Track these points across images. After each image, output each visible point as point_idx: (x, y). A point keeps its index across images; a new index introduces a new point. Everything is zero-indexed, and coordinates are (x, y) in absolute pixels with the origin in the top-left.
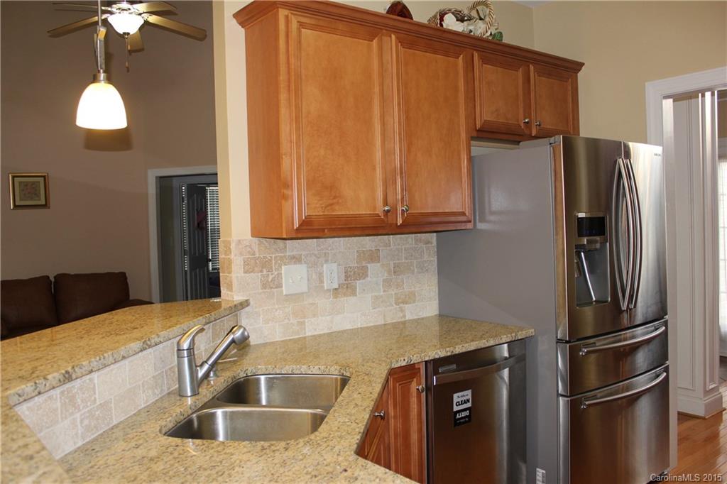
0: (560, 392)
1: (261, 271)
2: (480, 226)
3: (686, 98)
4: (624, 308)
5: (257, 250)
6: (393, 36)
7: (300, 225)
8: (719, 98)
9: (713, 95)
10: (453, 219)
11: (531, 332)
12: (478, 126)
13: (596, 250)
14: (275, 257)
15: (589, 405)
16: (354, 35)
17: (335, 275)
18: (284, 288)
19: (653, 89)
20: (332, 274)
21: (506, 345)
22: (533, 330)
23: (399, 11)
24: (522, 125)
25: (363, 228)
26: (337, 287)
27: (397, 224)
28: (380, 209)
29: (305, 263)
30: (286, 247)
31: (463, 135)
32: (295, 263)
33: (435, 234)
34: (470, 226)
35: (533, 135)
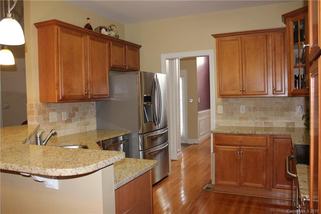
0: (140, 150)
1: (43, 115)
2: (112, 99)
3: (171, 60)
4: (157, 124)
5: (42, 107)
6: (88, 36)
7: (62, 98)
8: (180, 60)
9: (178, 59)
10: (104, 97)
11: (130, 132)
12: (111, 66)
13: (149, 106)
14: (48, 110)
15: (148, 153)
16: (77, 36)
17: (66, 115)
18: (50, 120)
19: (163, 56)
20: (65, 116)
21: (121, 137)
22: (131, 131)
23: (88, 27)
24: (124, 66)
25: (79, 99)
26: (66, 120)
27: (88, 98)
28: (84, 93)
29: (57, 112)
30: (50, 106)
31: (107, 69)
32: (53, 112)
33: (95, 102)
34: (109, 99)
35: (127, 69)
